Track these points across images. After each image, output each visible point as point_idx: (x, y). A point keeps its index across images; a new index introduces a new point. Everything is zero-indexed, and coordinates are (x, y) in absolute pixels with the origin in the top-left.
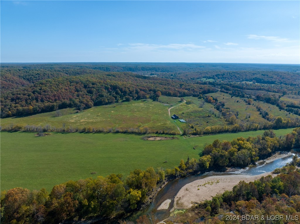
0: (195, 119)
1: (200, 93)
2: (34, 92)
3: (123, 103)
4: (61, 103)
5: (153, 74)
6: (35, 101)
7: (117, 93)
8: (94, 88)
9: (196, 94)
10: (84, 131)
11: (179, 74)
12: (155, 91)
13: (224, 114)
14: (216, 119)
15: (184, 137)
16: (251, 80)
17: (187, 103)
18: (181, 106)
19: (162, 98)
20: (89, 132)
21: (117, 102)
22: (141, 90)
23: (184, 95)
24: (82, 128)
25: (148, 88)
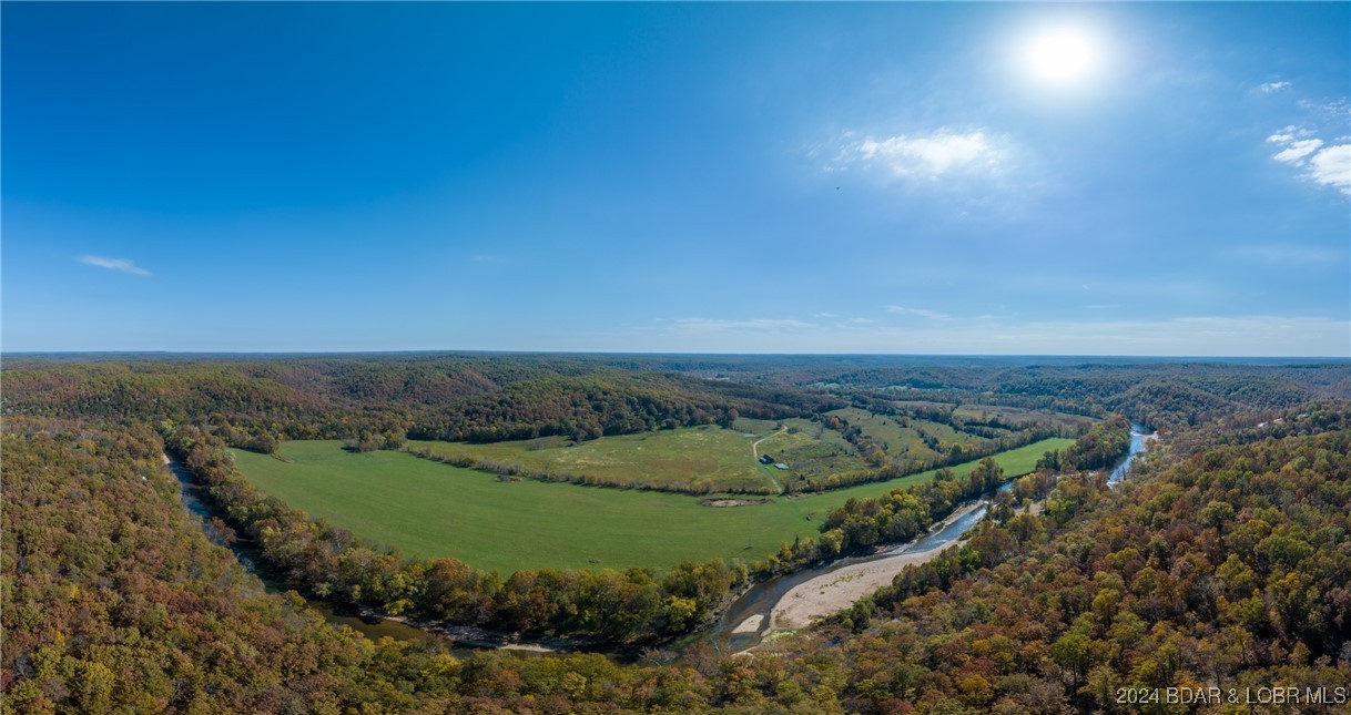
0: (807, 462)
1: (814, 411)
2: (501, 403)
3: (661, 432)
4: (543, 425)
5: (723, 376)
6: (501, 418)
7: (650, 412)
8: (605, 400)
9: (807, 412)
10: (580, 482)
11: (772, 375)
12: (725, 410)
13: (861, 449)
14: (848, 460)
15: (786, 499)
16: (903, 384)
17: (789, 431)
18: (779, 437)
19: (739, 422)
20: (590, 484)
21: (649, 429)
22: (697, 407)
23: (784, 416)
24: (577, 475)
25: (712, 402)
